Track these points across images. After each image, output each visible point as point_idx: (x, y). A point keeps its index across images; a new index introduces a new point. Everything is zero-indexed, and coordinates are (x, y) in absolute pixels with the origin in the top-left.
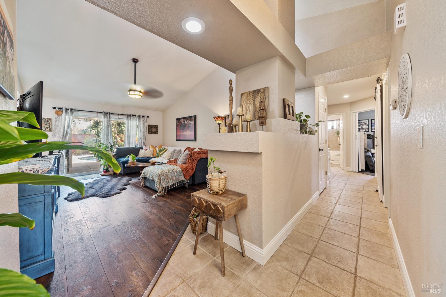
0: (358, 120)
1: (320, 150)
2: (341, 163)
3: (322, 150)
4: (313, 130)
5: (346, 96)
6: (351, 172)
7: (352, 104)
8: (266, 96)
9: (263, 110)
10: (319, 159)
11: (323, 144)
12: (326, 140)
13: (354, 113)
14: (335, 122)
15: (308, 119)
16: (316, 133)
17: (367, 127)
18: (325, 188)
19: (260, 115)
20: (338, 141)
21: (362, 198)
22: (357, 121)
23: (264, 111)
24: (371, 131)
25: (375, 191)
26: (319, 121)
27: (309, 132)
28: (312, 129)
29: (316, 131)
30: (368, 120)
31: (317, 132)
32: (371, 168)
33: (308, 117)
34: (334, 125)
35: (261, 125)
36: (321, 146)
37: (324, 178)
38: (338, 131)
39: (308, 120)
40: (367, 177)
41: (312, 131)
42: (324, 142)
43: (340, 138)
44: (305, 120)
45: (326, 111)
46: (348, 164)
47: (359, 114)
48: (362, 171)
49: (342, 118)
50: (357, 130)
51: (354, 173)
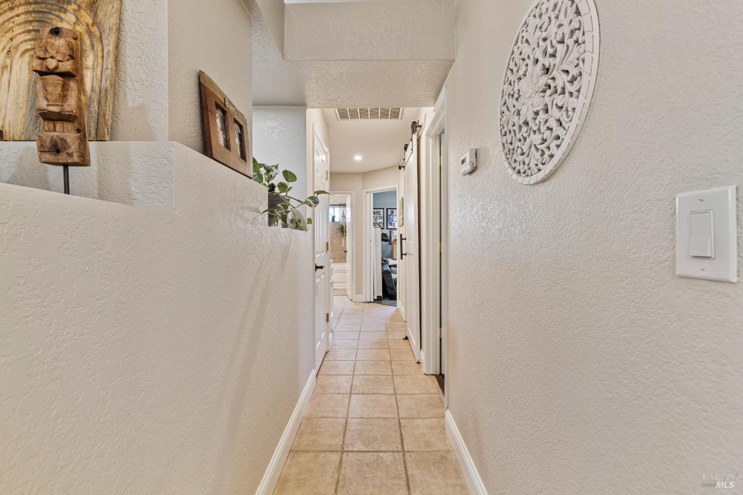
0: (374, 209)
1: (317, 268)
2: (348, 286)
3: (321, 267)
4: (302, 217)
5: (358, 158)
6: (363, 304)
7: (366, 175)
8: (106, 26)
9: (66, 76)
10: (315, 287)
11: (323, 252)
12: (327, 244)
13: (367, 193)
14: (337, 209)
15: (290, 184)
16: (309, 226)
17: (382, 221)
18: (326, 353)
19: (43, 104)
20: (343, 246)
21: (390, 362)
22: (372, 210)
23: (73, 84)
24: (387, 229)
25: (404, 339)
26: (319, 192)
27: (292, 221)
28: (300, 215)
29: (310, 221)
30: (383, 209)
31: (311, 223)
32: (389, 291)
33: (289, 176)
34: (335, 215)
35: (48, 157)
36: (319, 257)
37: (324, 331)
38: (343, 227)
39: (291, 188)
40: (386, 310)
41: (299, 221)
42: (324, 248)
43: (345, 239)
44: (283, 186)
45: (327, 178)
46: (359, 291)
47: (376, 195)
48: (378, 300)
49: (349, 202)
50: (372, 224)
51: (367, 304)
